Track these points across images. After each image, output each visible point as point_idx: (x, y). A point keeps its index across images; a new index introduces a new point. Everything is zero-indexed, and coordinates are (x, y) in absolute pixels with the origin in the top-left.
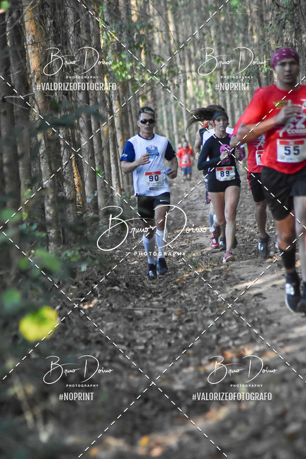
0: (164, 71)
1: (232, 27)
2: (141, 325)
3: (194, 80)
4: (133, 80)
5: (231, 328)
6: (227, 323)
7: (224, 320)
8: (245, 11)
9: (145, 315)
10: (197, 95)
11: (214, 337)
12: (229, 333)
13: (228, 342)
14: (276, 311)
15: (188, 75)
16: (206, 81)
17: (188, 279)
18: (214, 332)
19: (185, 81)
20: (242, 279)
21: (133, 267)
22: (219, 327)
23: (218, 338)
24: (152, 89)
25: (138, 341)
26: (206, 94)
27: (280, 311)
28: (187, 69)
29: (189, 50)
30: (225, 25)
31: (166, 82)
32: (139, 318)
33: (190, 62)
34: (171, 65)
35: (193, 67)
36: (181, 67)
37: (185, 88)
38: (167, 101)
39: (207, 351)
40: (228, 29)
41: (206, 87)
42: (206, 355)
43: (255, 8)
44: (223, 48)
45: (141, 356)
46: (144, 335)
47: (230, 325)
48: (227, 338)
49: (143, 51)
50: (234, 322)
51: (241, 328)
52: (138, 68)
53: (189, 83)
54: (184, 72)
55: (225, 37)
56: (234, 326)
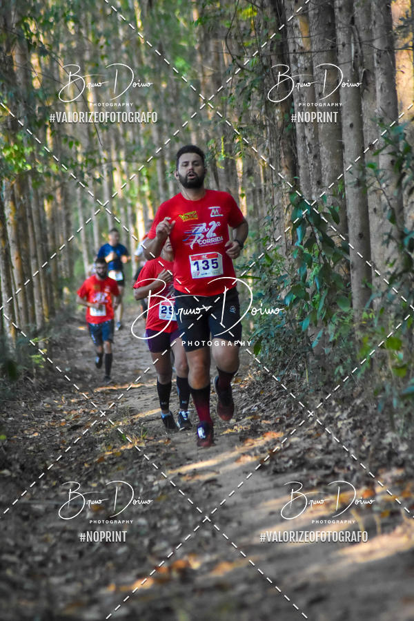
0: (80, 159)
1: (177, 97)
2: (41, 526)
3: (123, 172)
4: (34, 172)
5: (171, 529)
6: (164, 522)
7: (161, 518)
8: (195, 74)
9: (47, 511)
10: (127, 194)
11: (146, 542)
12: (166, 537)
13: (165, 550)
14: (235, 504)
15: (115, 165)
16: (140, 173)
17: (110, 459)
18: (147, 535)
19: (110, 174)
20: (189, 459)
21: (33, 441)
22: (154, 528)
23: (152, 544)
24: (62, 185)
25: (35, 549)
26: (142, 194)
27: (241, 504)
28: (114, 157)
29: (117, 130)
30: (167, 94)
31: (82, 175)
32: (37, 516)
33: (118, 147)
34: (91, 152)
35: (122, 155)
36: (104, 154)
37: (111, 185)
38: (84, 203)
39: (135, 563)
40: (171, 100)
41: (141, 183)
42: (133, 568)
43: (209, 71)
44: (165, 127)
45: (40, 571)
46: (45, 541)
47: (169, 525)
48: (164, 544)
49: (49, 131)
50: (175, 521)
51: (184, 530)
52: (42, 154)
53: (117, 177)
54: (109, 161)
55: (168, 111)
56: (175, 527)
